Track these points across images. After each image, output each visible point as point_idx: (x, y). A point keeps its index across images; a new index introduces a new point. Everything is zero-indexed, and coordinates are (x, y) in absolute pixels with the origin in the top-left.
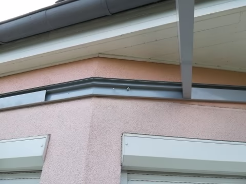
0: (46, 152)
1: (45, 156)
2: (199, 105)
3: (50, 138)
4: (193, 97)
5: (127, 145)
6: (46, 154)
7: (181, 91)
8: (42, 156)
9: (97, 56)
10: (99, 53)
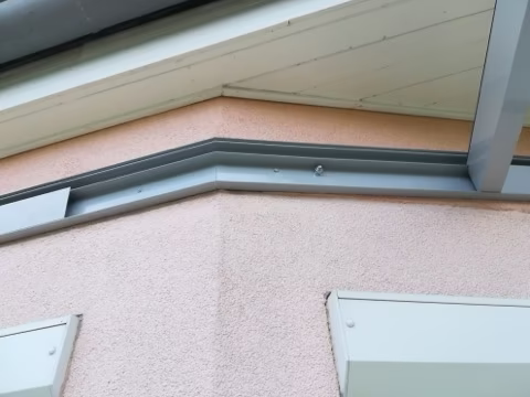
0: (68, 373)
1: (63, 387)
2: (524, 211)
3: (79, 327)
4: (507, 189)
5: (351, 326)
6: (67, 379)
7: (466, 175)
8: (50, 388)
9: (218, 93)
10: (225, 86)
